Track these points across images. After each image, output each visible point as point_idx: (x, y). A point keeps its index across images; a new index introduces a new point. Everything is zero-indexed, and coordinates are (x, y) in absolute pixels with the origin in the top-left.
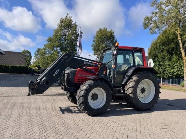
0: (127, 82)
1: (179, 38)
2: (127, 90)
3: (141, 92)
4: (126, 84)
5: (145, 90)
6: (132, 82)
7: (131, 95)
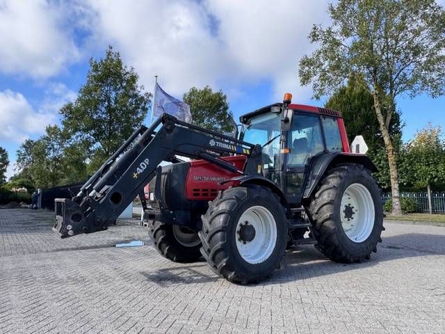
0: (315, 191)
1: (376, 104)
2: (317, 213)
3: (345, 217)
4: (313, 196)
5: (353, 210)
6: (329, 191)
7: (328, 223)
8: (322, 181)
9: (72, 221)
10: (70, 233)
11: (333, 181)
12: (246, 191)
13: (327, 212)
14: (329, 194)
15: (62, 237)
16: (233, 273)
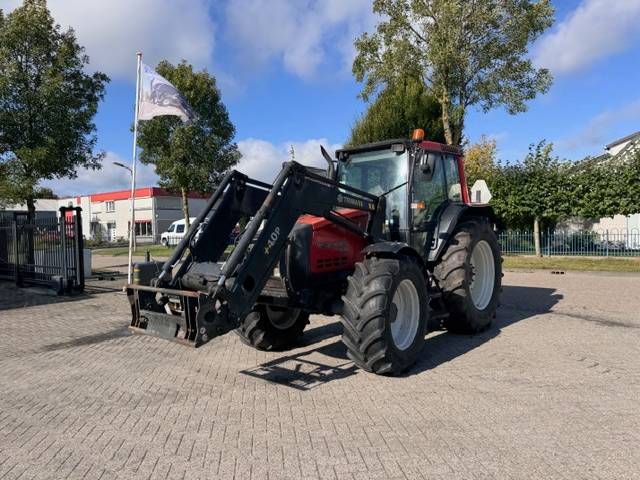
0: (443, 252)
2: (444, 280)
4: (439, 260)
6: (460, 253)
7: (458, 292)
8: (450, 239)
9: (205, 323)
10: (205, 337)
11: (463, 240)
12: (398, 265)
13: (457, 280)
14: (459, 256)
15: (197, 346)
16: (390, 366)
